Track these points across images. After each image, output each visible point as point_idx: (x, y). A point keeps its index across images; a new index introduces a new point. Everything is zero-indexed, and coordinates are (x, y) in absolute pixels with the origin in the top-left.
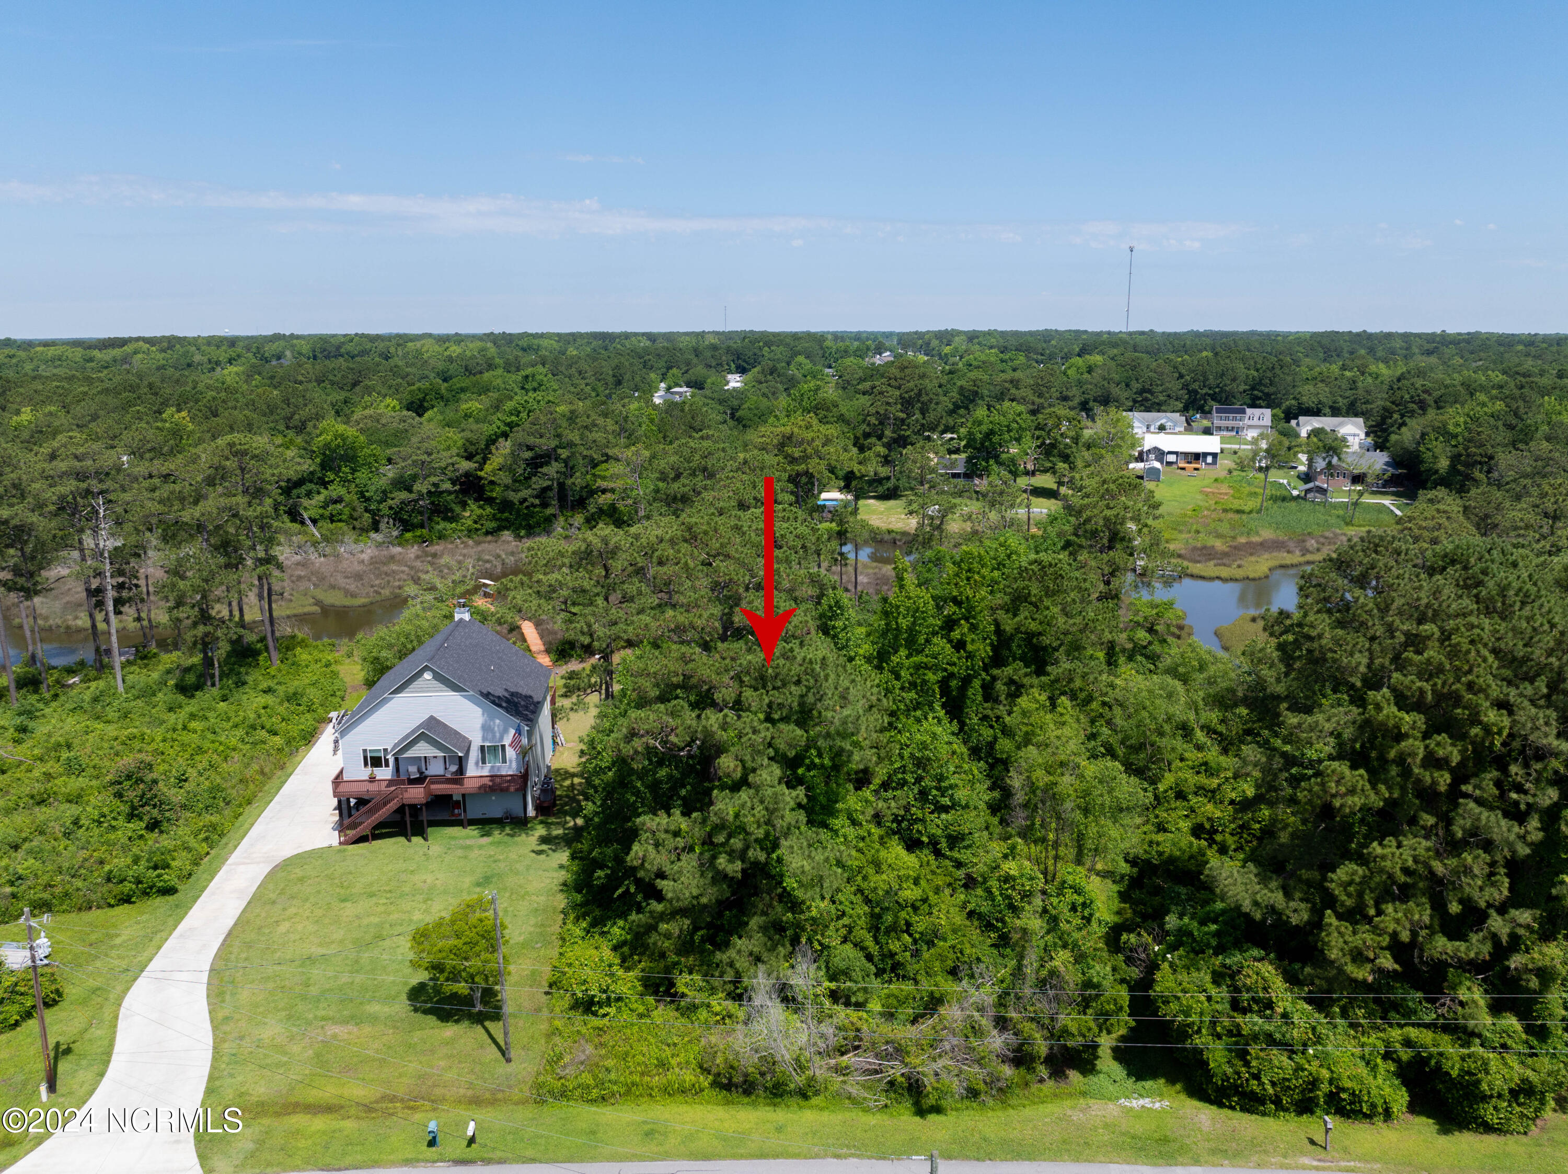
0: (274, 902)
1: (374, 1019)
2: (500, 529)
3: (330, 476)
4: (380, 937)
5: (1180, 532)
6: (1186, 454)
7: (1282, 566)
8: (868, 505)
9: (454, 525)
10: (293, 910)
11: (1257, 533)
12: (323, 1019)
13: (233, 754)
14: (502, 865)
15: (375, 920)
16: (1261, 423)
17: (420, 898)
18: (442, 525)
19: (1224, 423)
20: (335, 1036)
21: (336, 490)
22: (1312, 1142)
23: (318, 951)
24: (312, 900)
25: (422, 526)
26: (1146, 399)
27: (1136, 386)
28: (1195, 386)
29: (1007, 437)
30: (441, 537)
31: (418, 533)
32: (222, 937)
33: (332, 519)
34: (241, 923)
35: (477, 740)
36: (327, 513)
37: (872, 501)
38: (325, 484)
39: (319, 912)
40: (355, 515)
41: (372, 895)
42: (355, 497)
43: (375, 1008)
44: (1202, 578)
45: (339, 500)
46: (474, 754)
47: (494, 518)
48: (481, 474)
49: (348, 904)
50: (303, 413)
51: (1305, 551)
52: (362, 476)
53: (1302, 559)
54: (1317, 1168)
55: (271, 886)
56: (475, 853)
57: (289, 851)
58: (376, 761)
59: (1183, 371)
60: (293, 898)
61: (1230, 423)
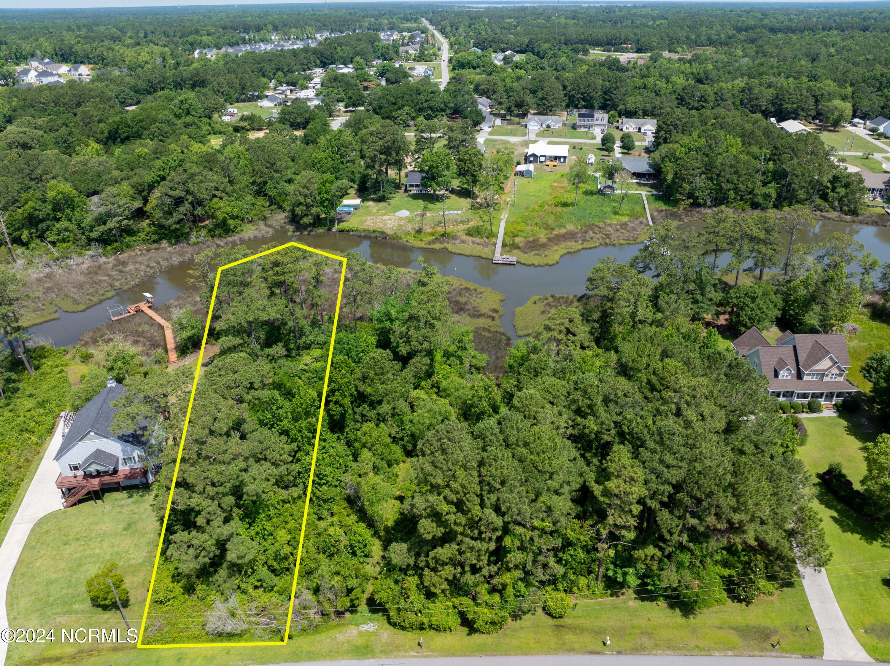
0: (34, 548)
1: (76, 612)
2: (160, 239)
3: (59, 215)
4: (80, 565)
5: (528, 225)
6: (550, 157)
7: (569, 253)
8: (368, 207)
9: (134, 238)
10: (43, 552)
11: (565, 227)
12: (55, 614)
13: (13, 449)
14: (136, 515)
15: (78, 555)
16: (602, 123)
17: (99, 540)
18: (128, 239)
19: (582, 123)
20: (60, 623)
21: (63, 224)
22: (419, 644)
23: (54, 576)
24: (51, 545)
25: (116, 241)
26: (544, 104)
27: (540, 94)
28: (573, 93)
29: (440, 169)
30: (128, 246)
31: (115, 245)
32: (11, 571)
33: (64, 241)
34: (20, 562)
35: (121, 456)
36: (60, 238)
37: (371, 203)
38: (58, 220)
39: (54, 552)
40: (77, 238)
41: (78, 540)
42: (75, 227)
43: (76, 606)
44: (525, 264)
45: (67, 229)
46: (121, 461)
47: (156, 233)
48: (145, 209)
49: (67, 546)
50: (39, 171)
51: (585, 240)
52: (77, 214)
53: (580, 247)
54: (415, 657)
55: (33, 538)
56: (125, 510)
57: (41, 515)
58: (76, 468)
59: (567, 84)
60: (43, 544)
61: (586, 123)
